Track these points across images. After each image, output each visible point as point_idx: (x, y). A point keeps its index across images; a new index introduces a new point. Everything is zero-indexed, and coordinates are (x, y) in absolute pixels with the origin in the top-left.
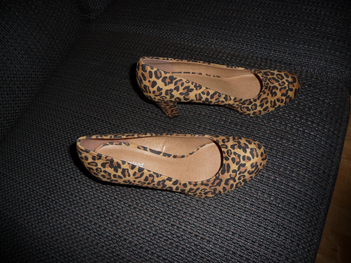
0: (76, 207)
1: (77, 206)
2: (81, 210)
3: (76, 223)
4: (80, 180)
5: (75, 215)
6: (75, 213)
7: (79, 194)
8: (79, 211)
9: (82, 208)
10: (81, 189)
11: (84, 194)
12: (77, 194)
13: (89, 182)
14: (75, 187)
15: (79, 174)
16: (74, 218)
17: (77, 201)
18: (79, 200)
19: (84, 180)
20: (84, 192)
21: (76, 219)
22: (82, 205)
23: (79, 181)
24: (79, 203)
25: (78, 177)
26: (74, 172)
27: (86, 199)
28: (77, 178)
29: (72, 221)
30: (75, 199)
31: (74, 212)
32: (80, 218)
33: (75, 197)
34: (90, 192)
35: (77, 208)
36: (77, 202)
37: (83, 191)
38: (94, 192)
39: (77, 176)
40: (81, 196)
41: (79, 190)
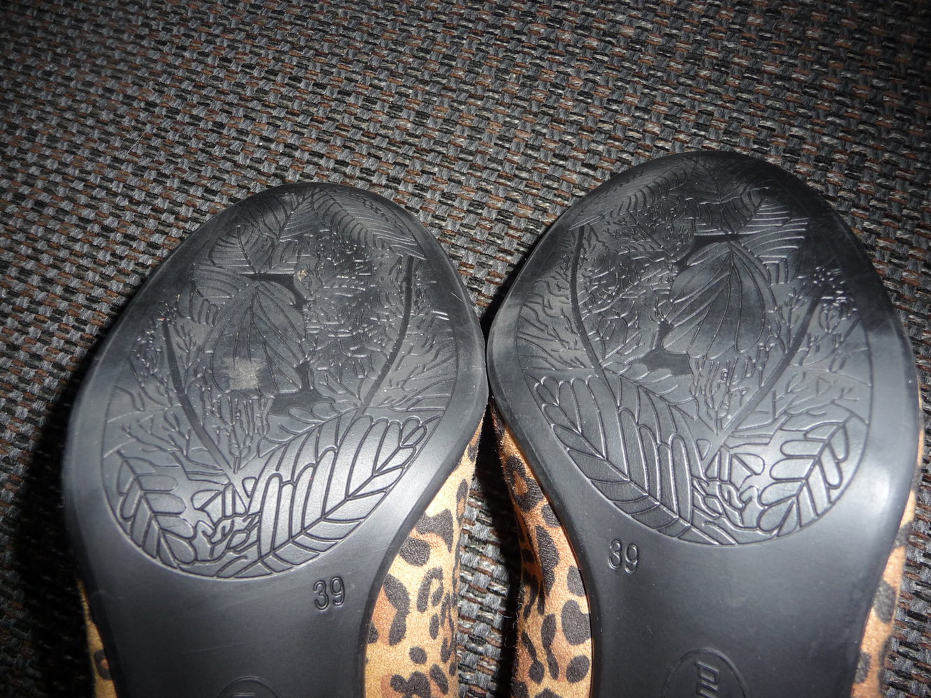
0: (29, 325)
1: (30, 317)
2: (52, 335)
3: (32, 401)
4: (44, 197)
5: (26, 364)
6: (22, 355)
7: (38, 260)
8: (45, 343)
9: (59, 329)
10: (48, 241)
11: (63, 260)
12: (30, 265)
13: (87, 206)
14: (21, 230)
15: (37, 173)
16: (22, 380)
17: (31, 296)
18: (42, 290)
19: (63, 199)
20: (63, 253)
21: (28, 382)
22: (57, 315)
23: (40, 204)
24: (40, 304)
25: (31, 186)
26: (11, 164)
27: (75, 283)
28: (25, 190)
29: (11, 395)
30: (18, 287)
31: (16, 348)
32: (51, 374)
33: (18, 279)
34: (98, 248)
35: (32, 329)
36: (33, 301)
37: (59, 247)
38: (119, 249)
39: (24, 183)
40: (52, 273)
41: (41, 245)
